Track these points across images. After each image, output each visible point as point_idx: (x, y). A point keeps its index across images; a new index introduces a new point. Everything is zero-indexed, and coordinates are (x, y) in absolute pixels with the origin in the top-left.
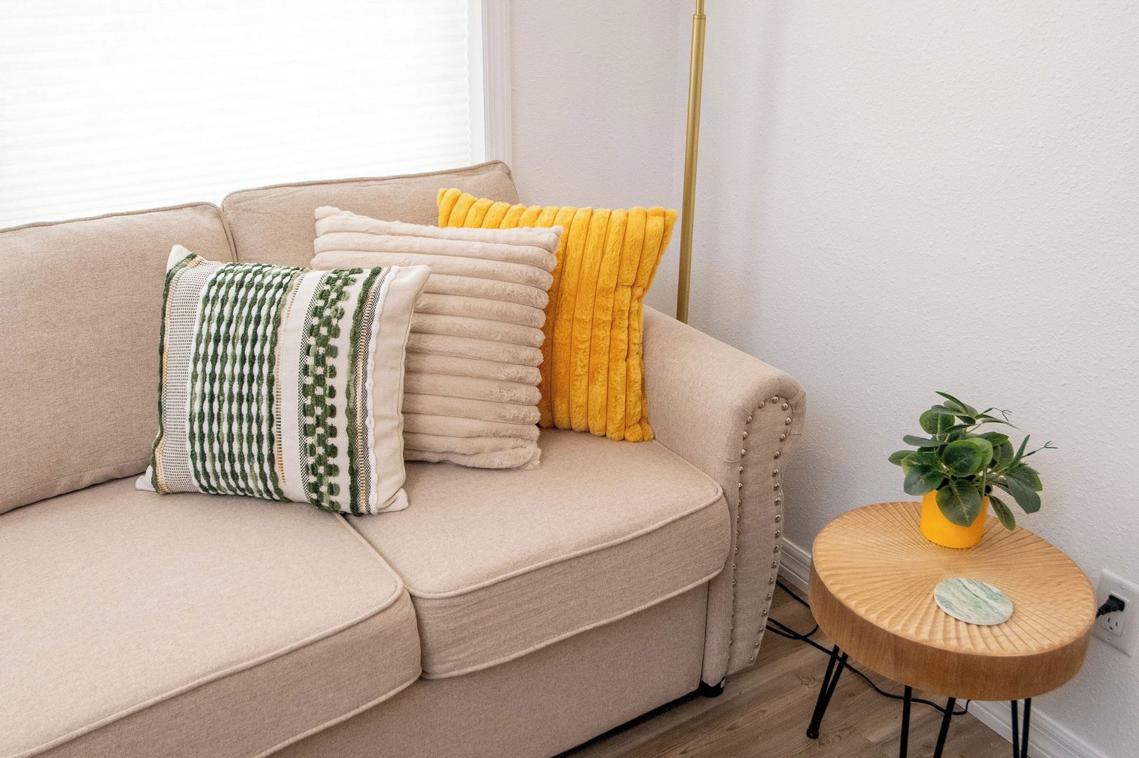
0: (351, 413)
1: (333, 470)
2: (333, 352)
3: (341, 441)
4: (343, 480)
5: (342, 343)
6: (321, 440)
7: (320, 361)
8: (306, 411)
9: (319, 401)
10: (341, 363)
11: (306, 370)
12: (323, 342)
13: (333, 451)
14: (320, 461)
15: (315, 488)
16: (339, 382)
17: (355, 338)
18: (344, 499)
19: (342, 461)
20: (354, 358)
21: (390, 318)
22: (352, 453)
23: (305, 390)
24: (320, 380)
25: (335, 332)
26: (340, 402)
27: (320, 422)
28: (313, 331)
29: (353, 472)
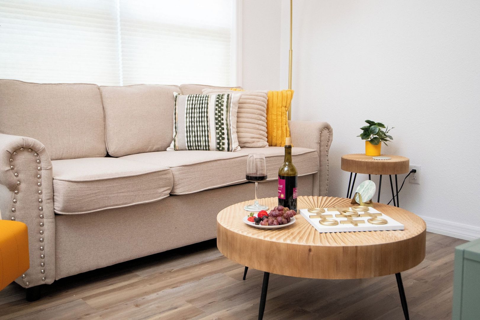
0: (227, 125)
1: (223, 139)
2: (222, 110)
3: (225, 131)
4: (226, 141)
5: (224, 108)
6: (221, 131)
7: (219, 112)
8: (217, 124)
9: (219, 121)
10: (224, 112)
11: (216, 114)
12: (220, 107)
13: (223, 134)
14: (221, 136)
15: (218, 144)
16: (224, 117)
17: (227, 107)
18: (226, 146)
19: (225, 136)
20: (227, 111)
21: (234, 104)
22: (228, 134)
23: (216, 119)
24: (219, 116)
25: (222, 105)
26: (224, 122)
27: (220, 126)
28: (217, 105)
29: (228, 139)
